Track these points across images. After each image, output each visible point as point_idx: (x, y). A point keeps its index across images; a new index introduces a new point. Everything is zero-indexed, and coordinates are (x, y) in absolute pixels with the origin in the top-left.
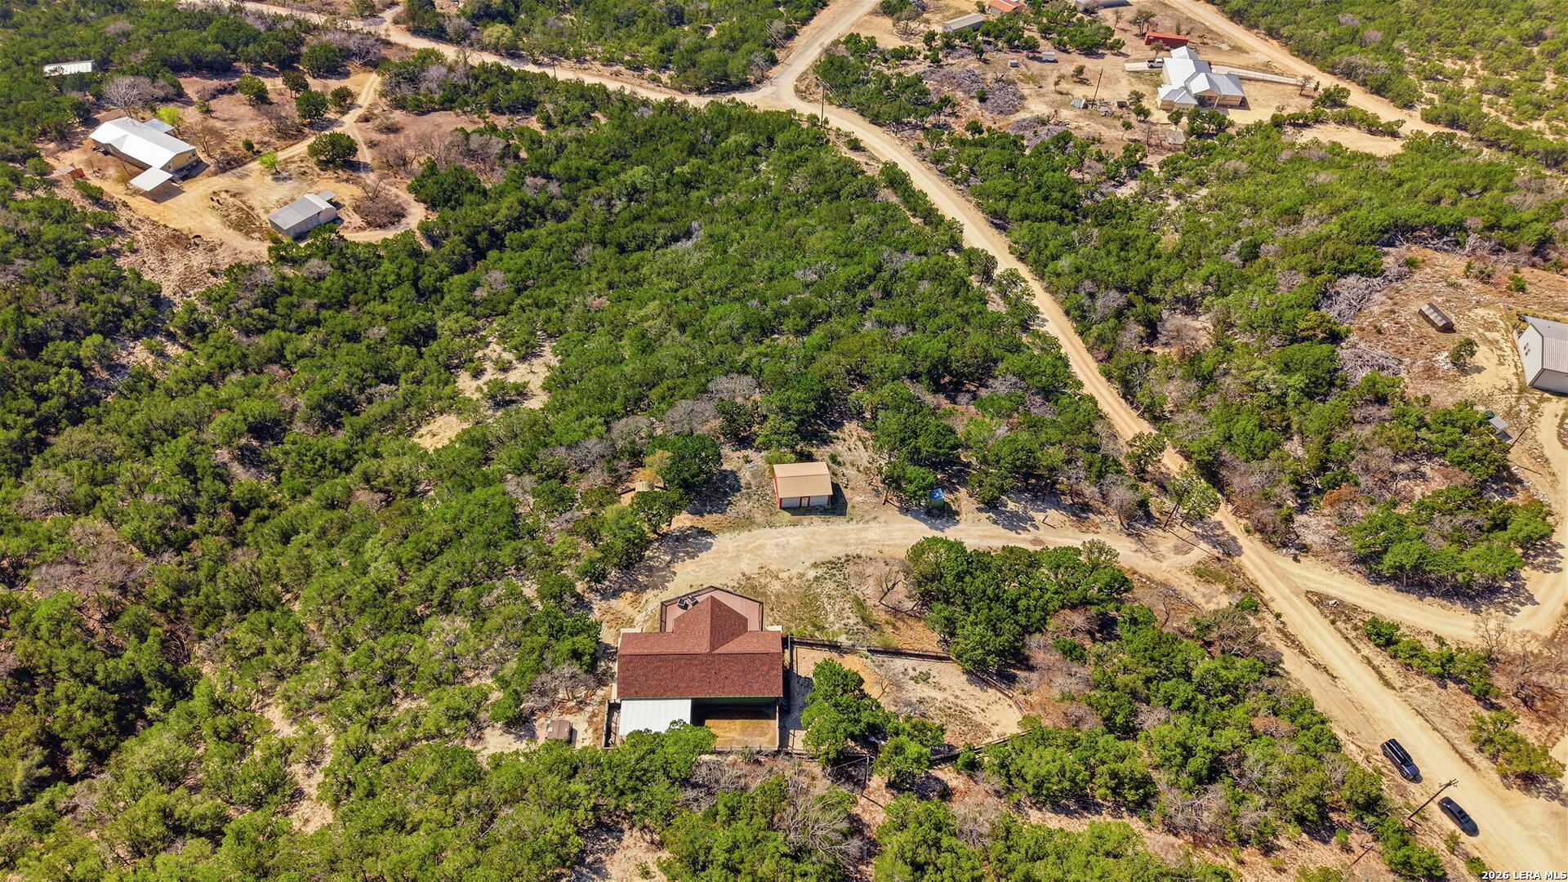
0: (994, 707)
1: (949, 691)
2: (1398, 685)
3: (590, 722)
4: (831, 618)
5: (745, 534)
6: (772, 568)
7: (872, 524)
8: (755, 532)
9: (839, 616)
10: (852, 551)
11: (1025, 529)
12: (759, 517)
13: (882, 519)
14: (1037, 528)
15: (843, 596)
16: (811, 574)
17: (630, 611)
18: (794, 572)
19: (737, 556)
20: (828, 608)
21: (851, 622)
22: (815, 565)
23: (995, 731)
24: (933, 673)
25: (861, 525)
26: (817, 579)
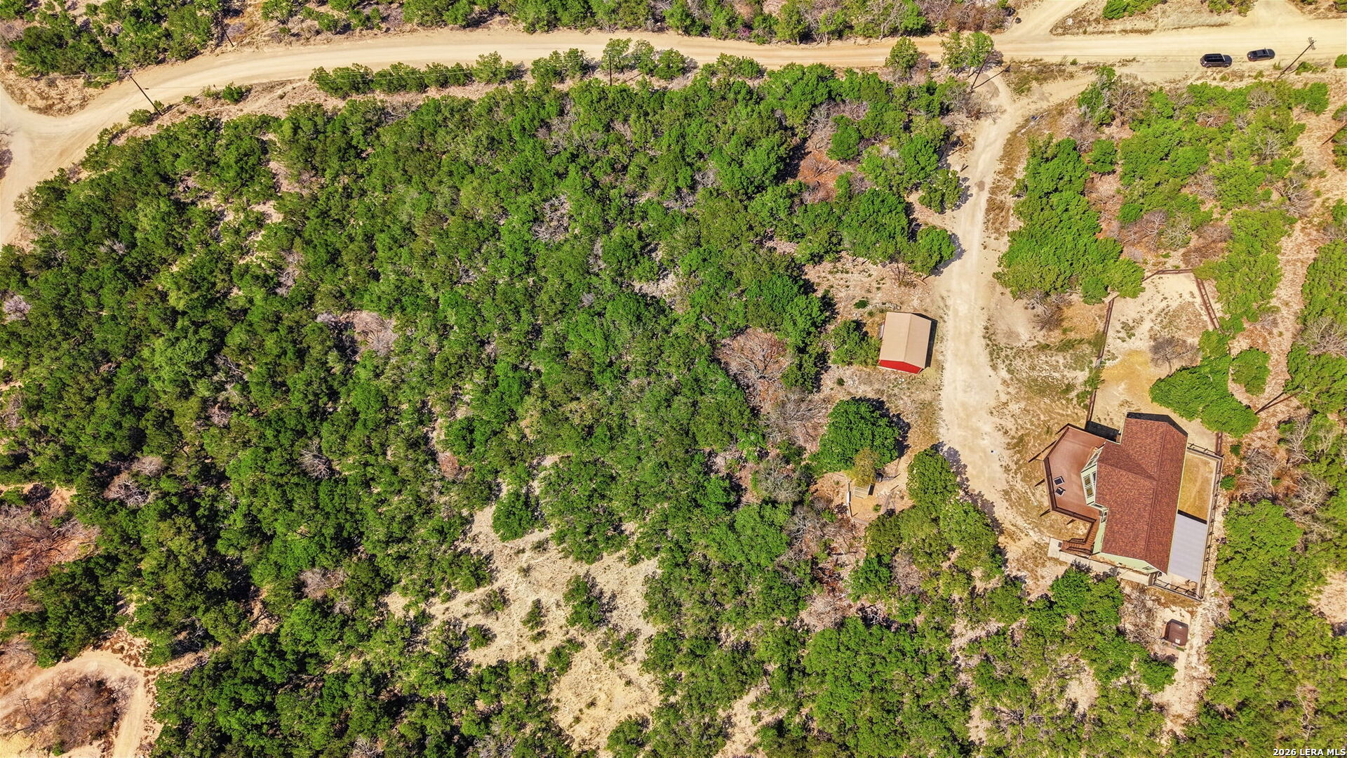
0: (1161, 288)
1: (1145, 315)
2: (1152, 26)
3: (1165, 605)
4: (1056, 375)
5: (944, 414)
6: (993, 403)
7: (949, 302)
8: (943, 405)
9: (1056, 368)
10: (979, 331)
11: (968, 188)
12: (927, 396)
13: (945, 294)
14: (965, 179)
15: (1031, 356)
16: (1004, 373)
17: (1025, 543)
18: (1001, 388)
19: (972, 429)
20: (1044, 374)
21: (1061, 361)
22: (994, 367)
23: (1187, 297)
24: (1123, 319)
25: (950, 313)
26: (1009, 371)
